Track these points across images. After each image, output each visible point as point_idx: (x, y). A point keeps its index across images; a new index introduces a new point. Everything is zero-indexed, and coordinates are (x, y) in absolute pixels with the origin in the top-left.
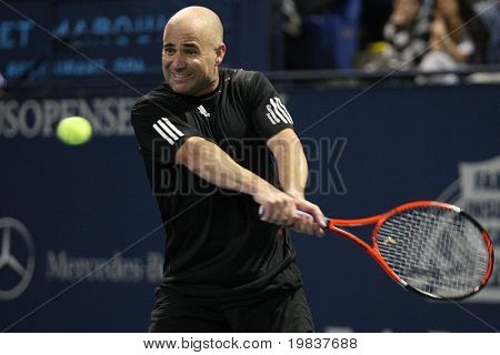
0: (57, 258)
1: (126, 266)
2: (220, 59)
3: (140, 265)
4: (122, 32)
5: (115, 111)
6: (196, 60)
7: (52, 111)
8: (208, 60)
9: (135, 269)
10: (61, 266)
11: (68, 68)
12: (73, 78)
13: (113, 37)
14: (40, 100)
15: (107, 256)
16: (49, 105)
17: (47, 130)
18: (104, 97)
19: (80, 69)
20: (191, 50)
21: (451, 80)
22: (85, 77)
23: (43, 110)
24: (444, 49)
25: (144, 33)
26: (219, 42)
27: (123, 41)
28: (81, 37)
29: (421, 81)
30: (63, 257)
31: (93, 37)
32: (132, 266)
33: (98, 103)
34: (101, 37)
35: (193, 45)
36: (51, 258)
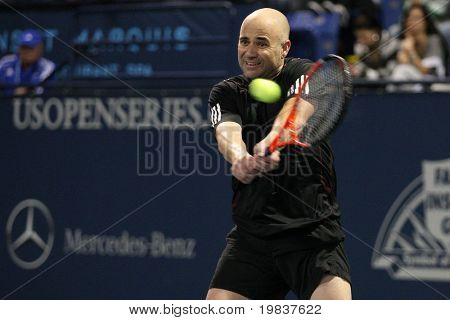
0: (73, 234)
1: (132, 243)
2: (286, 53)
3: (144, 243)
4: (134, 41)
5: (126, 109)
6: (266, 52)
7: (72, 108)
8: (275, 52)
9: (140, 245)
10: (77, 243)
11: (87, 71)
12: (91, 79)
13: (126, 45)
14: (62, 98)
15: (117, 234)
16: (69, 102)
17: (68, 124)
18: (117, 96)
19: (97, 72)
20: (262, 42)
21: (418, 88)
22: (101, 79)
23: (64, 106)
24: (411, 62)
25: (153, 42)
26: (286, 39)
27: (134, 49)
28: (98, 45)
29: (391, 89)
30: (78, 234)
31: (108, 44)
32: (137, 243)
33: (111, 102)
34: (116, 45)
35: (264, 39)
36: (68, 234)
